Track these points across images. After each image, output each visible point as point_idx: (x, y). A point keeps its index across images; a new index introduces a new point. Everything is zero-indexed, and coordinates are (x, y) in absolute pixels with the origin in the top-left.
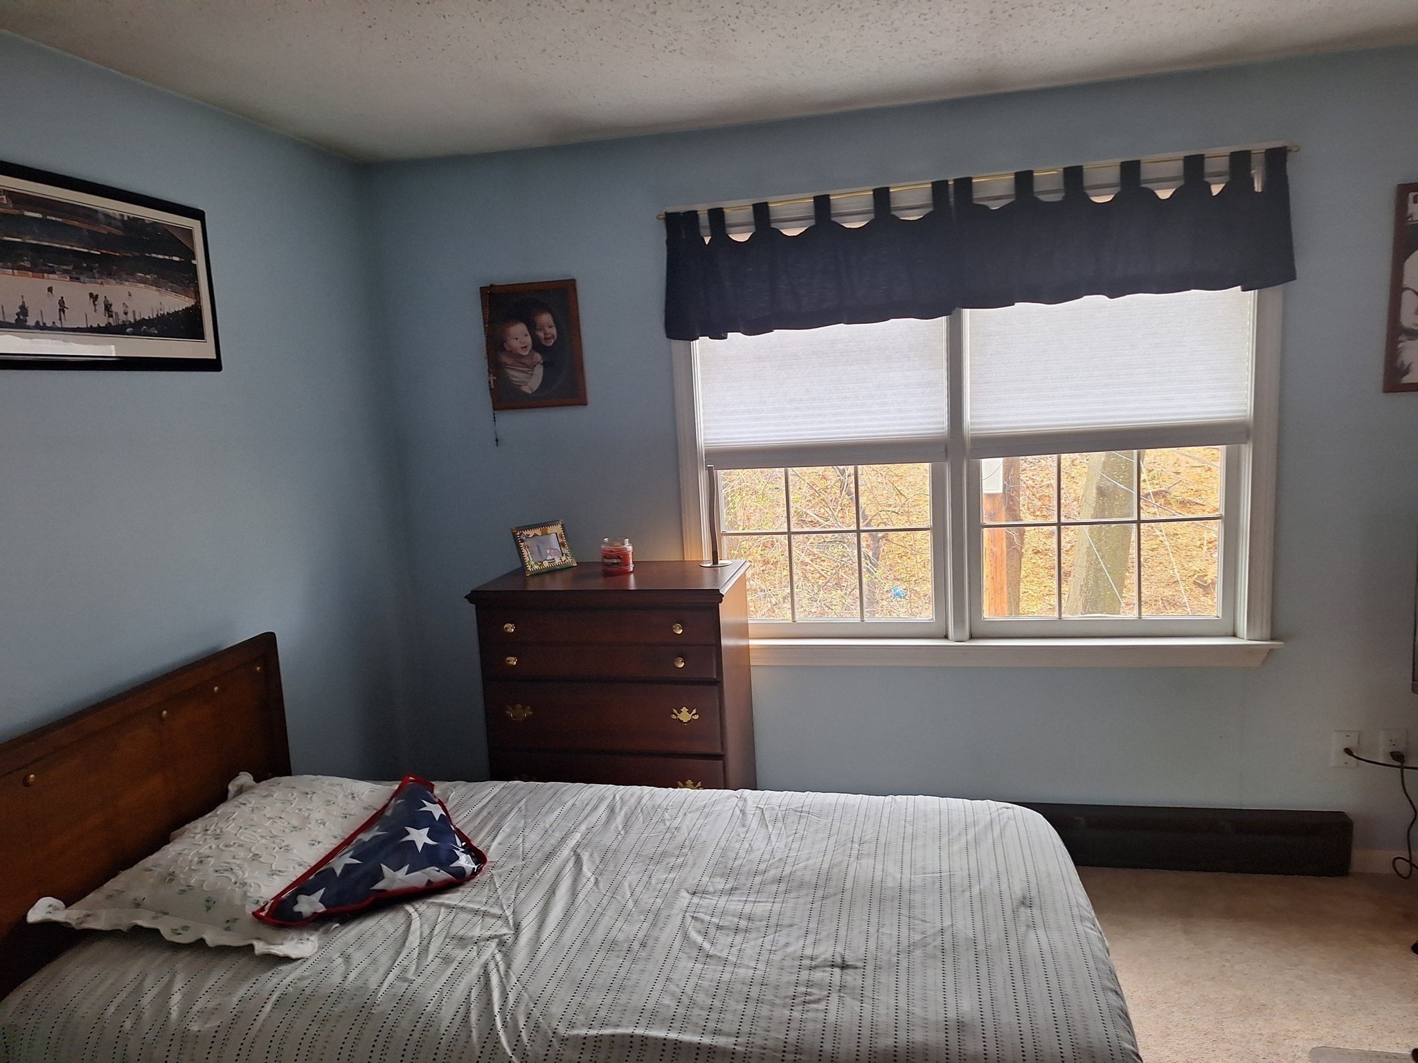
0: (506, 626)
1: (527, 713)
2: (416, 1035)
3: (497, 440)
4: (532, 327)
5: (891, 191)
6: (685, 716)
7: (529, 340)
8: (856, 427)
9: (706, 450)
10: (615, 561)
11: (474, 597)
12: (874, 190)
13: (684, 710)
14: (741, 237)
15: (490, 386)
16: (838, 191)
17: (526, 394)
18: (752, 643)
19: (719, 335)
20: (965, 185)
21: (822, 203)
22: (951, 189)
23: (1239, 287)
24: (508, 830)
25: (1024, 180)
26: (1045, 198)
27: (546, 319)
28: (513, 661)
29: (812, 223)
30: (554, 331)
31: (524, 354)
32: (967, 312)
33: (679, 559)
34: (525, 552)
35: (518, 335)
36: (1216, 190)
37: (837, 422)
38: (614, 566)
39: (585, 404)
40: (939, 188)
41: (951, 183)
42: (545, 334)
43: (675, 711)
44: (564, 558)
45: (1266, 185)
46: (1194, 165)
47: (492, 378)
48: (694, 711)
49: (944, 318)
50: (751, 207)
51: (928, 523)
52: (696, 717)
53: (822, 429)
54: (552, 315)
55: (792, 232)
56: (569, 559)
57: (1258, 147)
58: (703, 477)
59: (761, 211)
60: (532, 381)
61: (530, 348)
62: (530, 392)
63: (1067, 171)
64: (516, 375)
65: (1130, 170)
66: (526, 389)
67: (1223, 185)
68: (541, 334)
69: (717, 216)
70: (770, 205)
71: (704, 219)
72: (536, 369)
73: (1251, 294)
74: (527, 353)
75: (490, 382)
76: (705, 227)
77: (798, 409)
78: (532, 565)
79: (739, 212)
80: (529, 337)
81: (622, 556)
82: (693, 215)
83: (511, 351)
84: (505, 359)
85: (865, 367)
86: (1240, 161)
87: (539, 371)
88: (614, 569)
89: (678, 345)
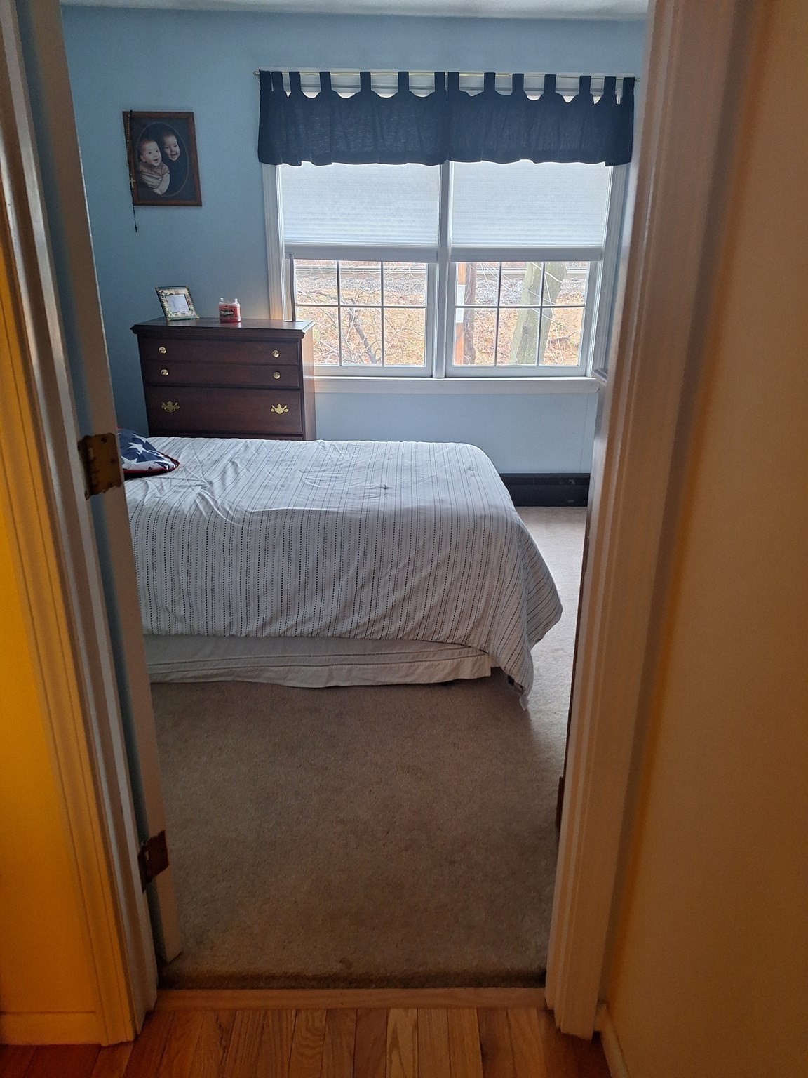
0: (160, 349)
1: (176, 407)
2: (172, 514)
3: (136, 228)
4: (162, 146)
5: (409, 74)
6: (280, 410)
7: (159, 155)
8: (384, 236)
9: (285, 245)
10: (229, 313)
11: (136, 329)
12: (399, 73)
13: (279, 406)
14: (311, 94)
15: (131, 187)
16: (374, 71)
17: (157, 195)
18: (315, 377)
19: (296, 163)
20: (454, 76)
21: (365, 77)
22: (446, 78)
23: (604, 163)
24: (186, 454)
25: (490, 78)
26: (500, 92)
27: (171, 140)
28: (165, 373)
29: (359, 90)
30: (177, 150)
31: (155, 165)
32: (452, 163)
33: (267, 317)
34: (166, 304)
35: (151, 150)
36: (596, 100)
37: (372, 231)
38: (228, 315)
39: (201, 206)
40: (439, 76)
41: (446, 74)
42: (171, 151)
43: (273, 407)
44: (191, 312)
45: (623, 100)
46: (585, 81)
47: (133, 181)
48: (285, 407)
49: (439, 166)
50: (319, 74)
51: (425, 304)
52: (287, 411)
53: (362, 235)
54: (176, 137)
55: (346, 95)
56: (194, 313)
57: (620, 75)
58: (284, 263)
59: (325, 77)
60: (161, 185)
61: (160, 161)
62: (160, 193)
63: (515, 76)
64: (149, 180)
65: (550, 80)
66: (158, 191)
67: (600, 98)
68: (168, 151)
69: (295, 77)
70: (331, 74)
71: (286, 79)
72: (165, 176)
73: (610, 168)
74: (158, 164)
75: (131, 184)
76: (286, 85)
77: (346, 220)
78: (171, 315)
79: (310, 77)
80: (159, 152)
81: (233, 310)
82: (278, 75)
83: (146, 162)
84: (141, 167)
85: (390, 195)
86: (610, 82)
87: (167, 178)
88: (229, 318)
89: (266, 167)
